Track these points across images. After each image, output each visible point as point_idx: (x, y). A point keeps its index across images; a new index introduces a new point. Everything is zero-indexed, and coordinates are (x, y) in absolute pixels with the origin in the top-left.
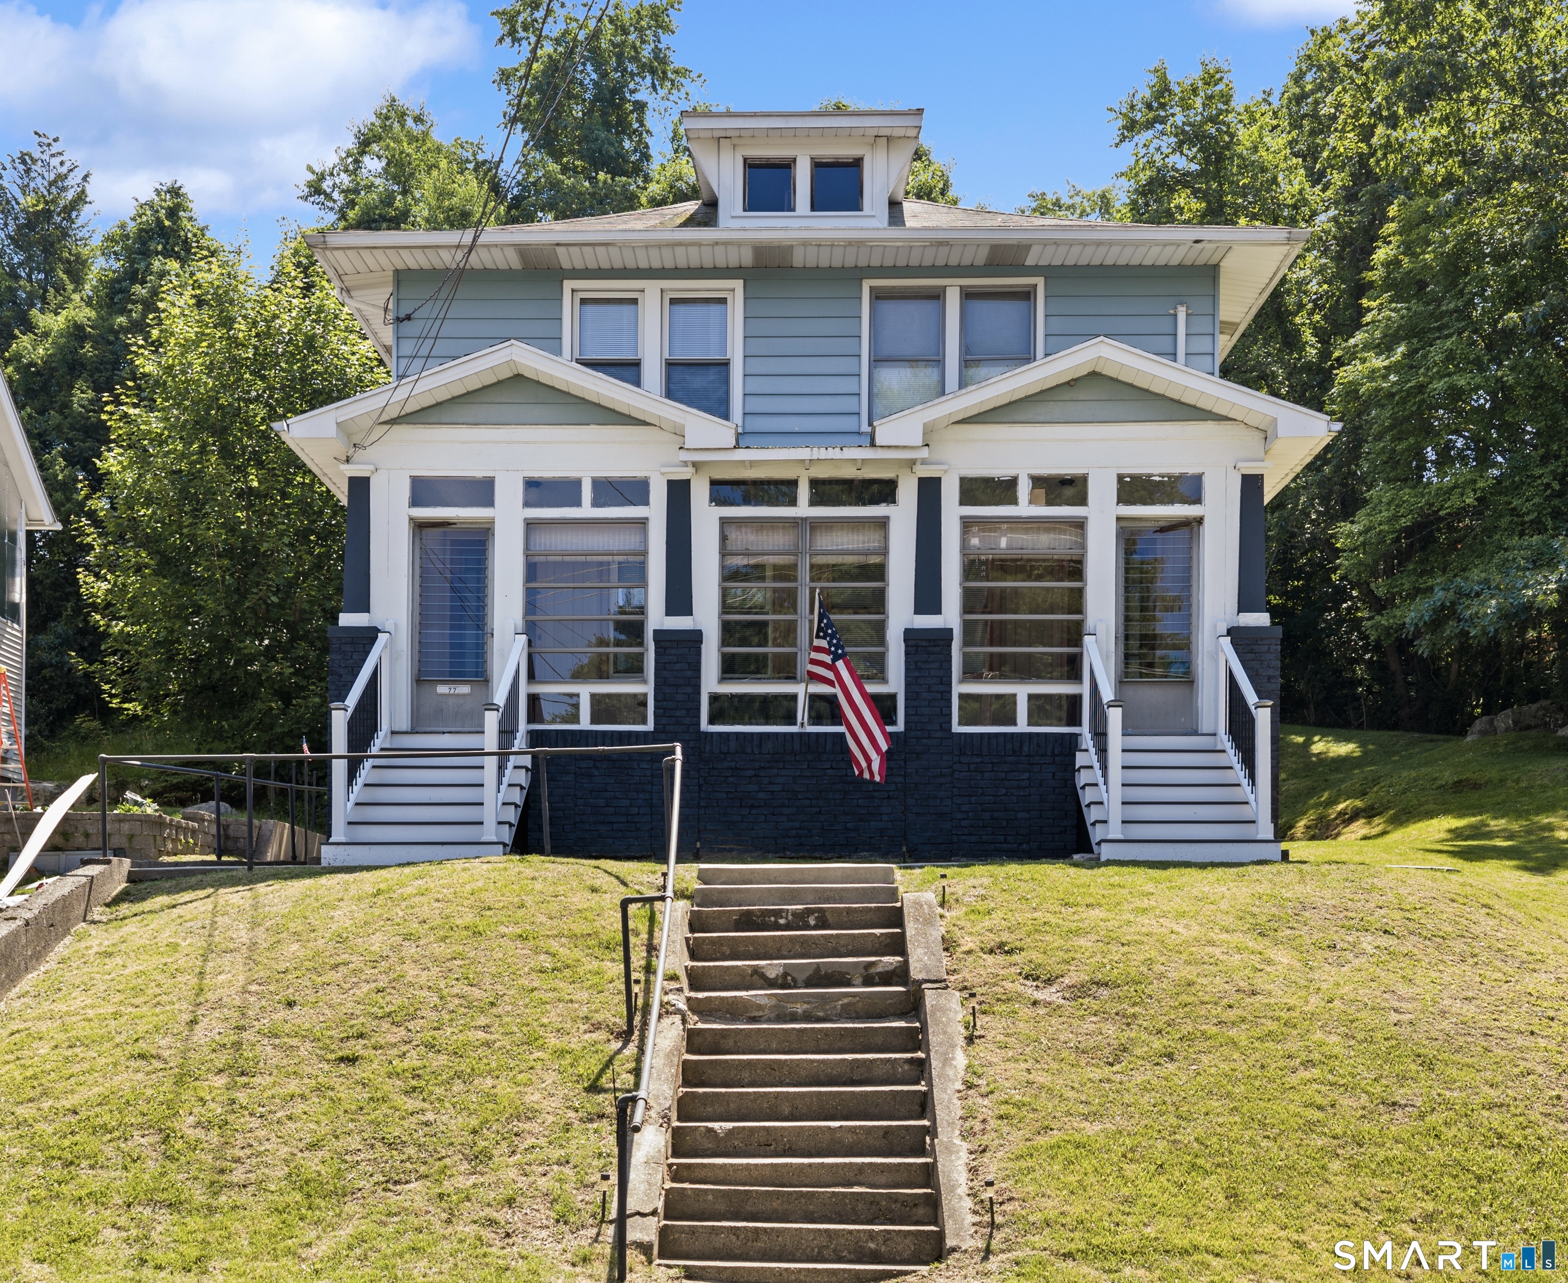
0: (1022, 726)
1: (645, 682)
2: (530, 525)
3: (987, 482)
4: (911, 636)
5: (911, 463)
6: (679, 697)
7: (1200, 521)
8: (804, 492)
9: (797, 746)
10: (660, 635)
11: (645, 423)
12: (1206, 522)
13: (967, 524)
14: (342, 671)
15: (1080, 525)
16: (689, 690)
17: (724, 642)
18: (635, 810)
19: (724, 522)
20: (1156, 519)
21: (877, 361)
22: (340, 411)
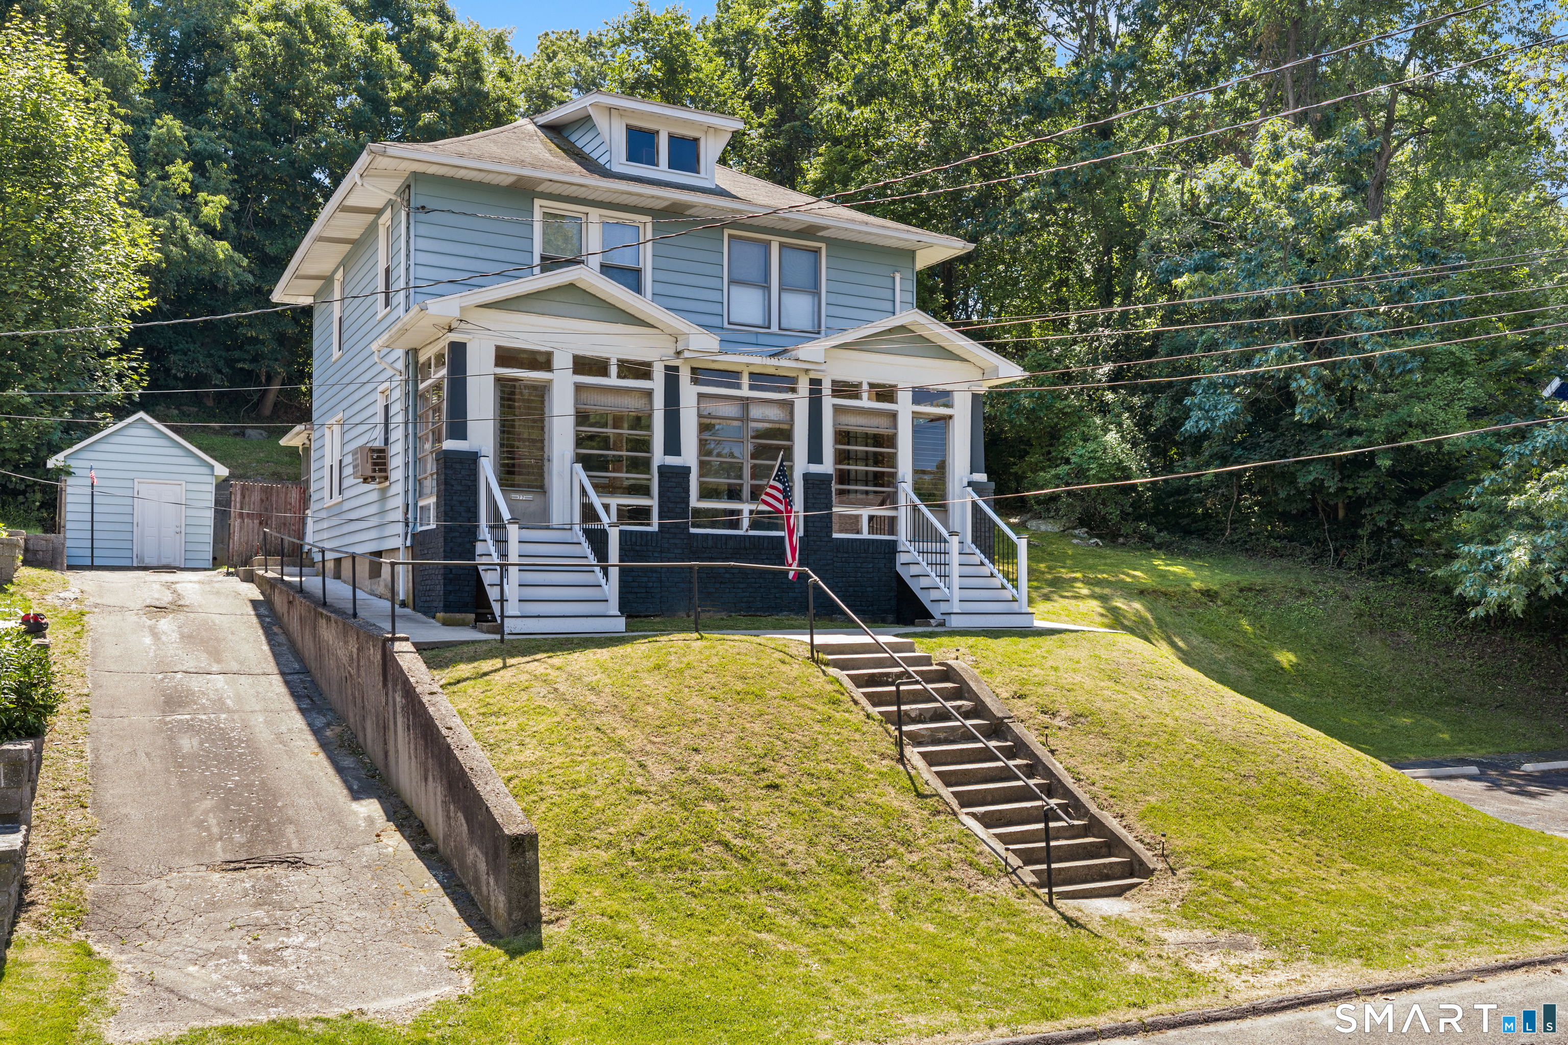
0: (865, 535)
1: (652, 498)
2: (578, 388)
3: (846, 384)
4: (807, 477)
5: (807, 371)
6: (678, 510)
7: (951, 417)
8: (745, 381)
9: (747, 545)
10: (663, 469)
11: (653, 326)
12: (956, 418)
13: (837, 409)
14: (453, 482)
15: (894, 416)
16: (683, 506)
17: (701, 475)
18: (651, 584)
19: (701, 396)
20: (928, 414)
21: (731, 282)
22: (463, 299)
